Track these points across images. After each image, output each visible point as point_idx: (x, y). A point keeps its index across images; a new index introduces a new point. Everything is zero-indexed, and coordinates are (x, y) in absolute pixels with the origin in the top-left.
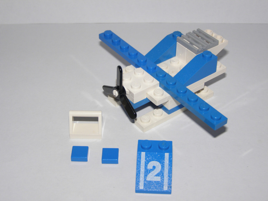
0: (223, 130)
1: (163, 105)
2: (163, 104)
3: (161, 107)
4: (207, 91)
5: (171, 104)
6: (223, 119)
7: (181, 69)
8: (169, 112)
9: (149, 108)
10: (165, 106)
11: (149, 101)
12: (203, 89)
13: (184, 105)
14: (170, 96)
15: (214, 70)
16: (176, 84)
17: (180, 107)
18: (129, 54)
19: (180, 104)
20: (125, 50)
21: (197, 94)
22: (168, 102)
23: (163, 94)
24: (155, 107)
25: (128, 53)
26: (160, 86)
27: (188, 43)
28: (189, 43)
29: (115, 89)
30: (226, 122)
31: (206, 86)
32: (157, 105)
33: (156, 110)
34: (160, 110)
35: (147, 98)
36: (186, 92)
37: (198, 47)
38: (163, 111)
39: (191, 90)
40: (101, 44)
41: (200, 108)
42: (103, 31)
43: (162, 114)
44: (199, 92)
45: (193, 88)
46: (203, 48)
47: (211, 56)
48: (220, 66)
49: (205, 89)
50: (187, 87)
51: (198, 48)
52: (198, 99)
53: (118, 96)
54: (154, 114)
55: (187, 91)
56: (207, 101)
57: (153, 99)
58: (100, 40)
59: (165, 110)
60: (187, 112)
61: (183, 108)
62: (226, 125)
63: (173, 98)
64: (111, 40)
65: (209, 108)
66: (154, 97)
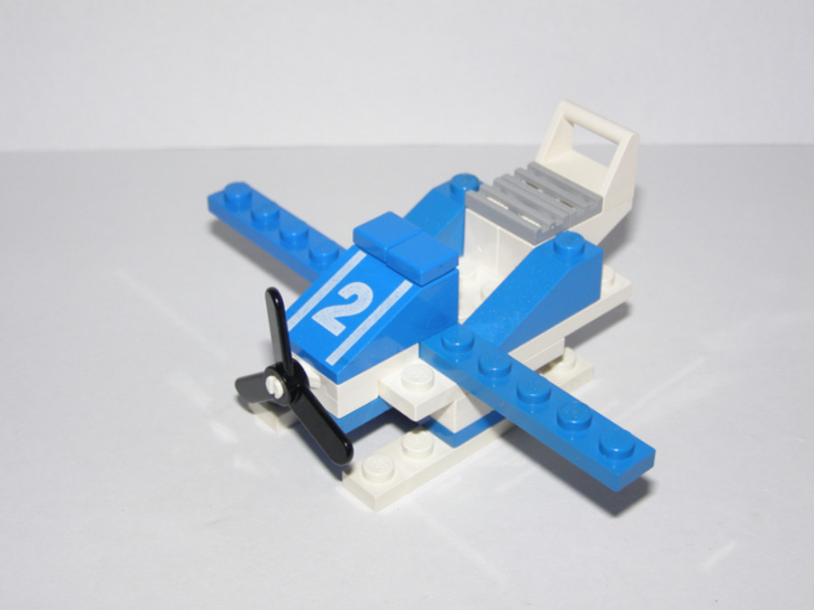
0: (639, 489)
1: (434, 417)
2: (435, 413)
3: (429, 424)
4: (574, 364)
5: (461, 412)
6: (639, 454)
7: (487, 295)
8: (455, 439)
9: (389, 430)
10: (442, 421)
11: (387, 409)
12: (559, 359)
13: (504, 415)
14: (458, 387)
15: (594, 294)
17: (491, 419)
18: (311, 256)
19: (488, 410)
20: (295, 243)
21: (541, 375)
22: (448, 411)
23: (433, 382)
24: (406, 424)
25: (307, 254)
26: (420, 356)
27: (504, 209)
28: (506, 208)
29: (272, 374)
30: (649, 462)
31: (569, 350)
32: (416, 418)
33: (410, 434)
34: (426, 436)
35: (379, 397)
36: (509, 370)
37: (537, 221)
38: (436, 438)
39: (523, 363)
40: (217, 230)
41: (559, 421)
42: (219, 186)
43: (432, 450)
44: (547, 368)
45: (529, 354)
46: (554, 224)
47: (583, 250)
48: (613, 282)
49: (565, 359)
50: (511, 354)
51: (537, 225)
52: (551, 392)
53: (284, 395)
54: (405, 450)
55: (512, 366)
56: (578, 394)
57: (402, 400)
58: (212, 217)
59: (443, 433)
60: (513, 435)
61: (501, 425)
62: (650, 474)
63: (467, 394)
64: (247, 216)
65: (589, 418)
66: (403, 392)
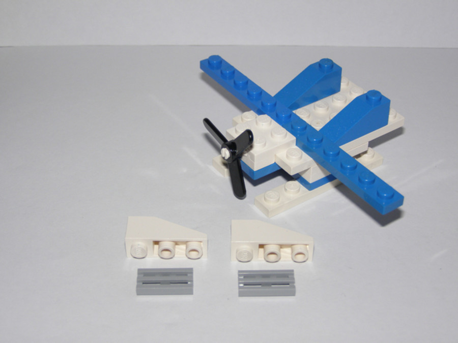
0: (396, 215)
1: (300, 174)
2: (301, 172)
3: (297, 177)
4: (373, 156)
5: (315, 173)
6: (396, 198)
7: (332, 118)
8: (310, 186)
9: (279, 179)
10: (304, 176)
11: (279, 169)
12: (365, 152)
13: (336, 177)
14: (313, 161)
15: (385, 122)
16: (323, 141)
17: (330, 178)
18: (248, 93)
19: (329, 173)
20: (241, 87)
21: (356, 159)
22: (309, 171)
23: (301, 157)
24: (288, 177)
25: (247, 92)
26: (296, 145)
29: (225, 147)
30: (401, 203)
31: (370, 148)
32: (292, 173)
33: (291, 182)
34: (295, 183)
35: (275, 163)
36: (338, 154)
38: (301, 185)
39: (347, 152)
40: (203, 78)
41: (359, 180)
43: (299, 190)
44: (359, 156)
45: (350, 148)
47: (381, 99)
48: (395, 116)
49: (369, 152)
50: (340, 147)
52: (358, 166)
53: (229, 158)
54: (286, 190)
55: (340, 152)
56: (374, 170)
57: (286, 165)
58: (202, 71)
59: (304, 182)
60: (340, 187)
61: (335, 181)
62: (402, 208)
63: (318, 165)
64: (219, 71)
65: (374, 179)
66: (287, 161)
